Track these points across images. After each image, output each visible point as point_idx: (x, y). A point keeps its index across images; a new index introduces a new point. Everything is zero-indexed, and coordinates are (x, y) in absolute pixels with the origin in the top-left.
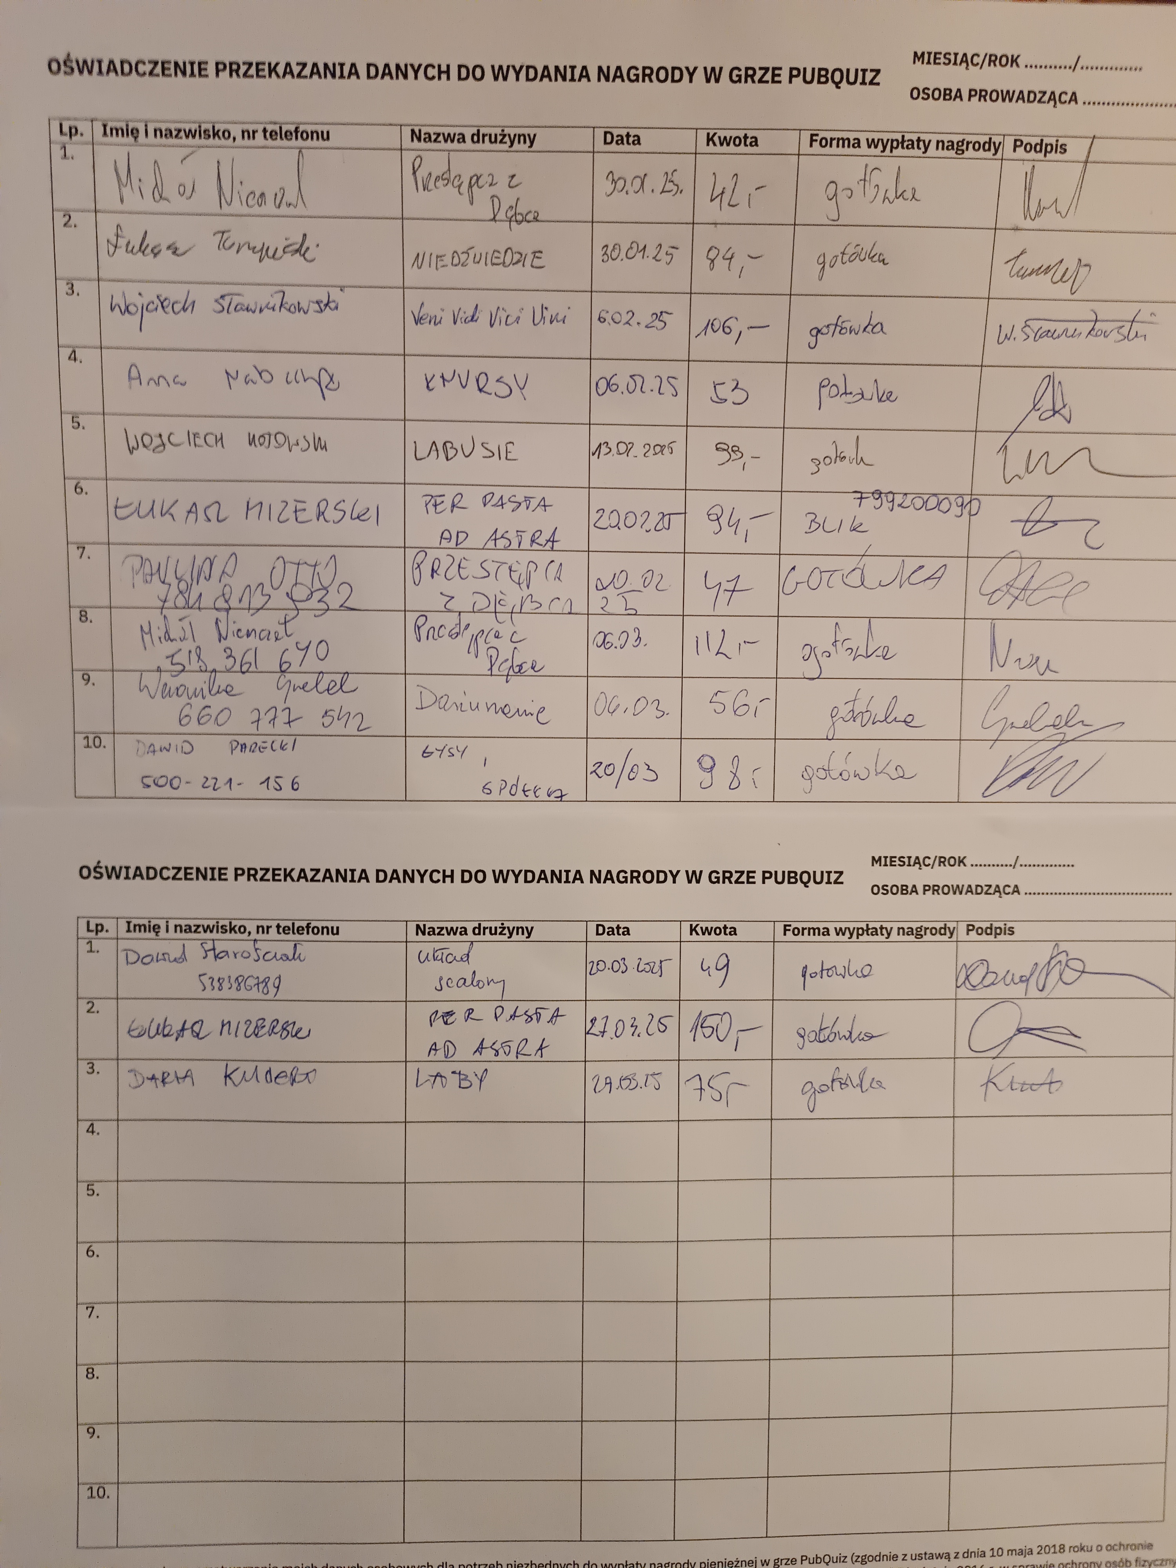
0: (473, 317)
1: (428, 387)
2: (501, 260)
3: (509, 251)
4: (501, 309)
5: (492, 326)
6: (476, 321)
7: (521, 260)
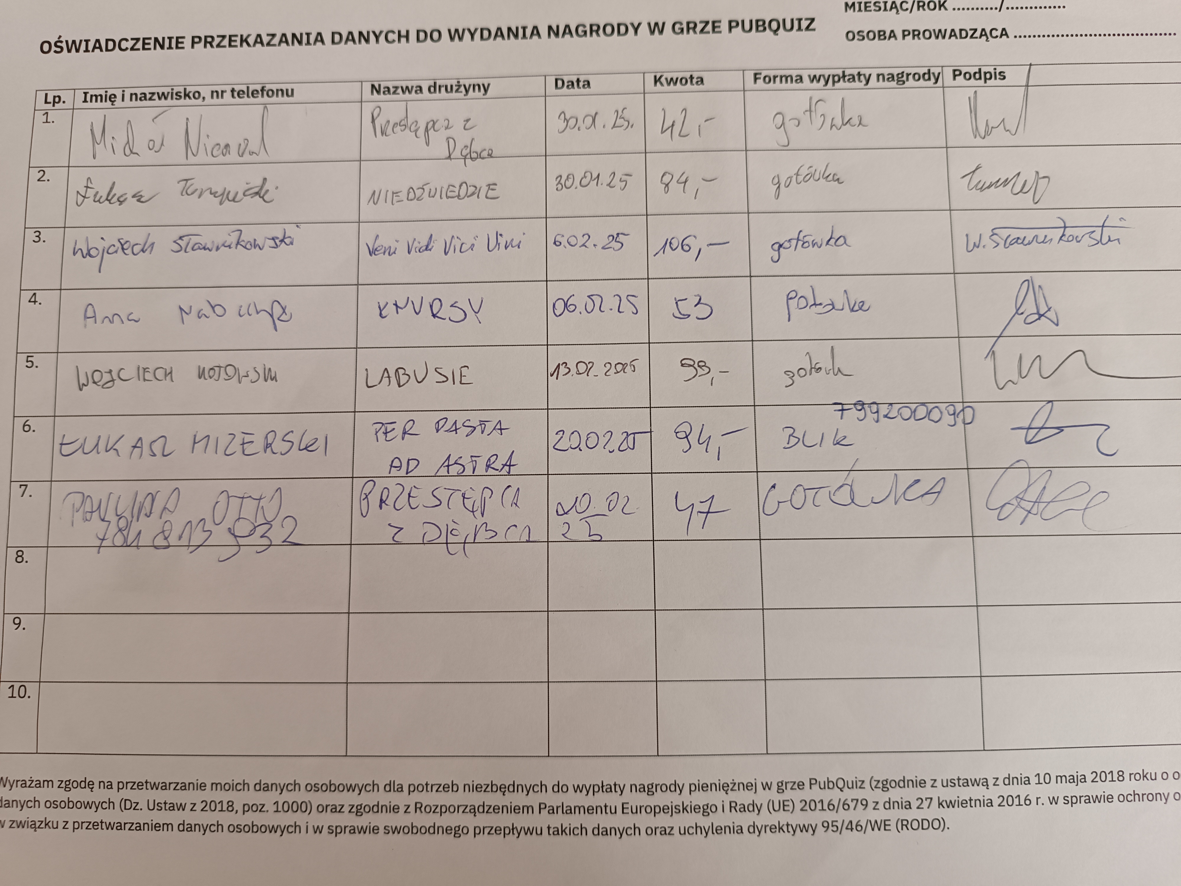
0: (427, 246)
1: (381, 314)
2: (457, 194)
3: (464, 185)
4: (455, 237)
5: (446, 253)
6: (430, 250)
7: (476, 192)
